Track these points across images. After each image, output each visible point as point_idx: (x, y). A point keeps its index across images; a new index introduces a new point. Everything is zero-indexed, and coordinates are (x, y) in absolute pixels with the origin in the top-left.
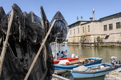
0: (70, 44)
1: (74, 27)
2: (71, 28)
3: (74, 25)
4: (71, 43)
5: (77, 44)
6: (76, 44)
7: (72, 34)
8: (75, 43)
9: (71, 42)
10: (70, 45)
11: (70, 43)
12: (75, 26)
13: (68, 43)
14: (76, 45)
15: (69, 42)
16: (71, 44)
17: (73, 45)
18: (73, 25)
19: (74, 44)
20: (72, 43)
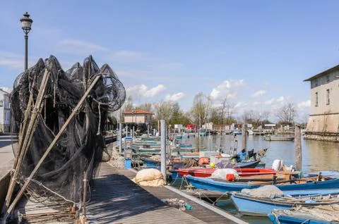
0: (313, 137)
1: (328, 81)
2: (317, 85)
3: (328, 77)
4: (315, 134)
5: (334, 138)
6: (332, 138)
7: (319, 104)
8: (330, 134)
9: (316, 130)
10: (311, 139)
11: (311, 133)
12: (330, 78)
13: (306, 133)
14: (330, 141)
15: (310, 130)
16: (316, 137)
17: (321, 140)
18: (325, 77)
19: (326, 138)
20: (318, 134)
